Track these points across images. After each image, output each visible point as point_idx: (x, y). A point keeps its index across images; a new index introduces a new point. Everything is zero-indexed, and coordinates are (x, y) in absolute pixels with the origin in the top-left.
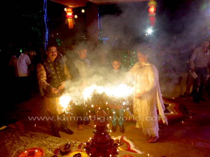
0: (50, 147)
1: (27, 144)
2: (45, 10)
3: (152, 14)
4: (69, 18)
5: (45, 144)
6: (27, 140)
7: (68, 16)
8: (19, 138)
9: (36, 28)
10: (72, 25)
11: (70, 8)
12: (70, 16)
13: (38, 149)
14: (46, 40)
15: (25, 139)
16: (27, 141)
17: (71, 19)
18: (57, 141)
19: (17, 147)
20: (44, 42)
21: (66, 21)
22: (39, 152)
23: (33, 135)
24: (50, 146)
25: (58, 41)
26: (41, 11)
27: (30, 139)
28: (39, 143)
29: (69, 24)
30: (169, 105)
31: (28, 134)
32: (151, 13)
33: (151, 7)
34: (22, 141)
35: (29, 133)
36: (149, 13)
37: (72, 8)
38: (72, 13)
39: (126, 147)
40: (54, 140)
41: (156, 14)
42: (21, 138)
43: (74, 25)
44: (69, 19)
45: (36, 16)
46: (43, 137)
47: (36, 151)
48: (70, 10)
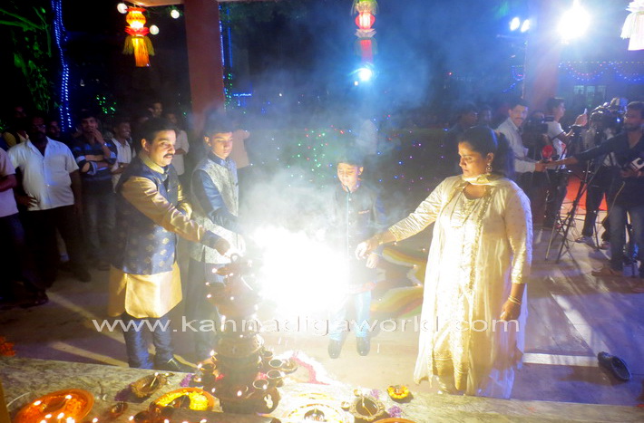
0: (102, 391)
1: (34, 388)
2: (55, 6)
3: (366, 31)
4: (135, 37)
5: (87, 384)
6: (35, 380)
7: (133, 31)
8: (9, 377)
9: (30, 62)
10: (145, 58)
11: (137, 6)
12: (138, 32)
13: (73, 392)
14: (65, 98)
15: (27, 377)
16: (34, 383)
17: (142, 40)
18: (121, 377)
19: (10, 396)
20: (56, 104)
21: (126, 44)
22: (75, 400)
23: (47, 367)
24: (102, 387)
25: (102, 100)
26: (44, 11)
27: (42, 377)
28: (72, 382)
29: (137, 54)
30: (412, 267)
31: (32, 366)
32: (363, 28)
33: (362, 13)
34: (19, 383)
35: (35, 364)
36: (359, 28)
37: (143, 7)
38: (144, 22)
39: (305, 375)
40: (111, 375)
41: (374, 33)
42: (16, 375)
43: (150, 56)
44: (137, 40)
45: (29, 26)
46: (78, 370)
47: (69, 397)
48: (138, 13)
